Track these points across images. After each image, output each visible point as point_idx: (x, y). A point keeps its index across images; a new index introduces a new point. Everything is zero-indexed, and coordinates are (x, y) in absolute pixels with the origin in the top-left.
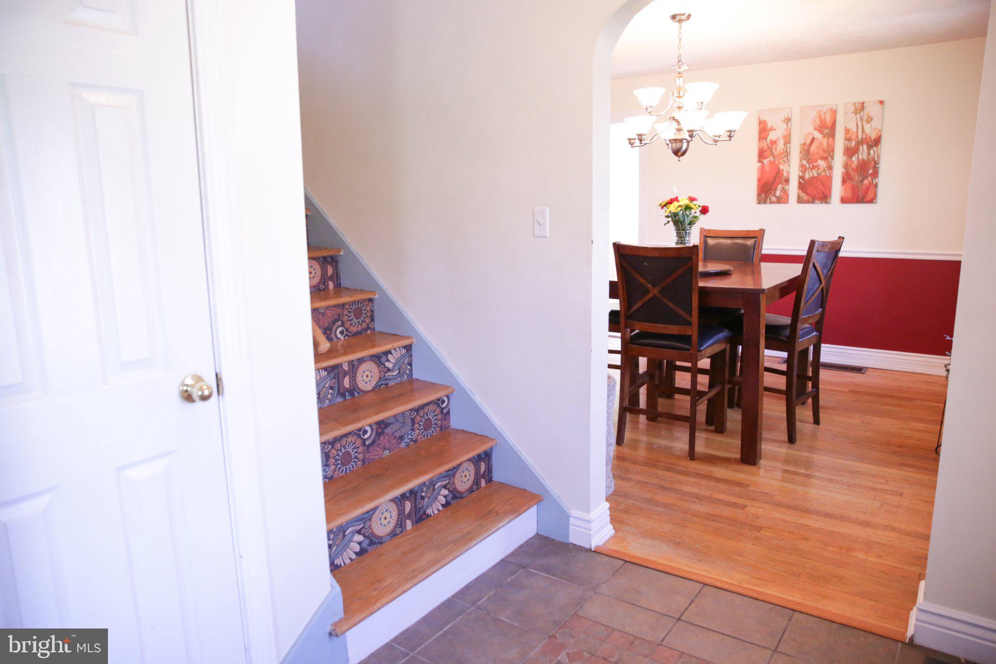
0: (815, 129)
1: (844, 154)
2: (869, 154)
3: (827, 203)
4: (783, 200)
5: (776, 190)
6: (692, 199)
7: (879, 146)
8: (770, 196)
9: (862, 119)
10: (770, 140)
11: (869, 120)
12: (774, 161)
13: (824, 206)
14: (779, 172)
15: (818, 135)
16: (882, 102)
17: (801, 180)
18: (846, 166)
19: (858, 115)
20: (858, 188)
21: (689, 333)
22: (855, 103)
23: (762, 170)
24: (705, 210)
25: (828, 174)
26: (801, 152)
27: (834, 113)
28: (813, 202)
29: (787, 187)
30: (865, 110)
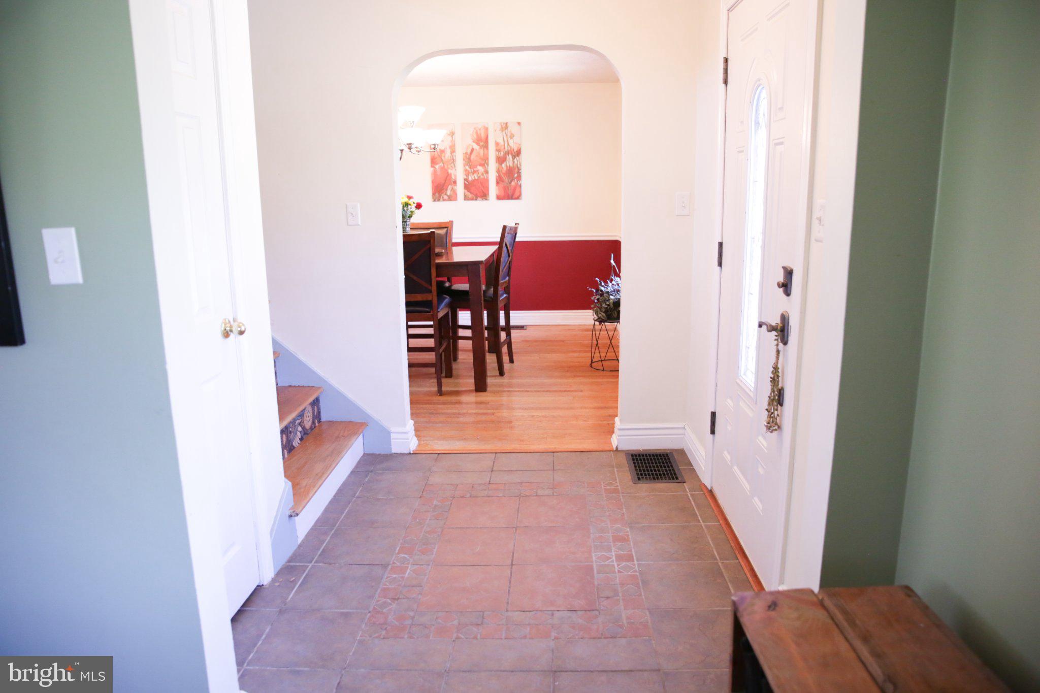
0: (473, 142)
1: (496, 162)
2: (514, 162)
3: (486, 199)
4: (453, 198)
5: (447, 190)
6: (410, 198)
7: (520, 157)
8: (443, 195)
9: (506, 135)
10: (440, 149)
11: (512, 136)
12: (444, 166)
13: (485, 202)
14: (448, 176)
15: (476, 147)
16: (519, 124)
17: (466, 182)
18: (498, 171)
19: (504, 132)
20: (508, 188)
21: (430, 298)
22: (501, 123)
23: (435, 173)
24: (419, 206)
25: (486, 177)
26: (464, 160)
27: (486, 129)
28: (476, 199)
29: (455, 187)
30: (509, 128)
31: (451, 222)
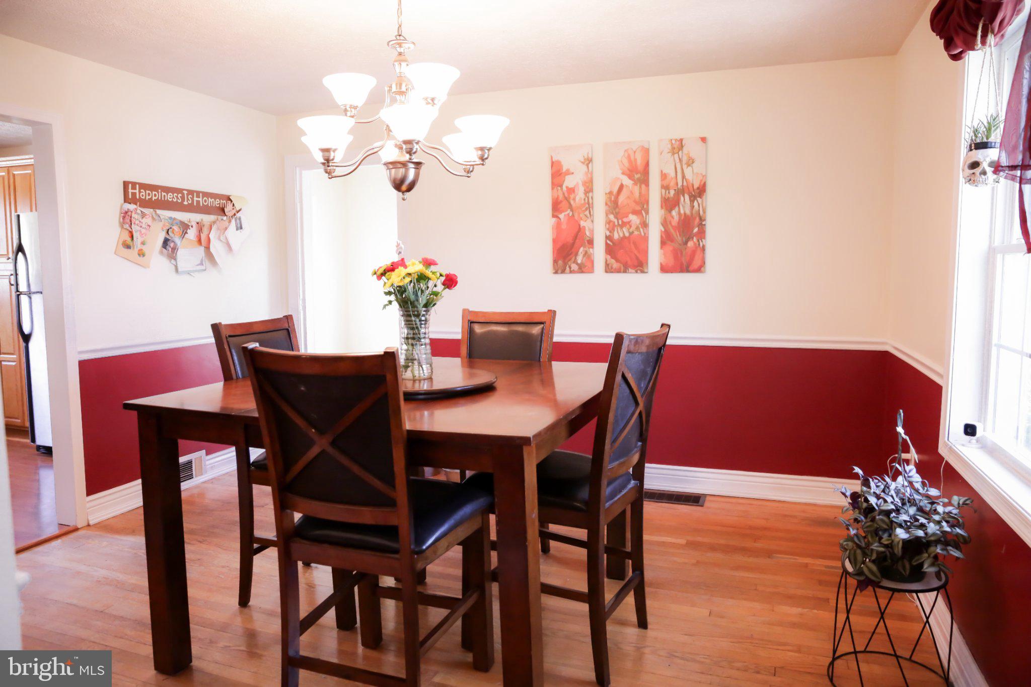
0: (623, 173)
1: (662, 207)
2: (693, 207)
3: (643, 272)
4: (585, 268)
5: (576, 254)
6: (428, 263)
7: (704, 197)
8: (569, 263)
9: (680, 160)
10: (567, 187)
11: (691, 162)
12: (573, 215)
13: (639, 276)
14: (580, 230)
15: (627, 181)
16: (704, 140)
17: (608, 242)
18: (665, 223)
19: (676, 156)
20: (682, 254)
21: (393, 521)
22: (671, 140)
23: (558, 227)
24: (450, 282)
25: (643, 234)
26: (606, 204)
27: (646, 152)
28: (625, 272)
29: (591, 250)
30: (684, 149)
31: (552, 314)
